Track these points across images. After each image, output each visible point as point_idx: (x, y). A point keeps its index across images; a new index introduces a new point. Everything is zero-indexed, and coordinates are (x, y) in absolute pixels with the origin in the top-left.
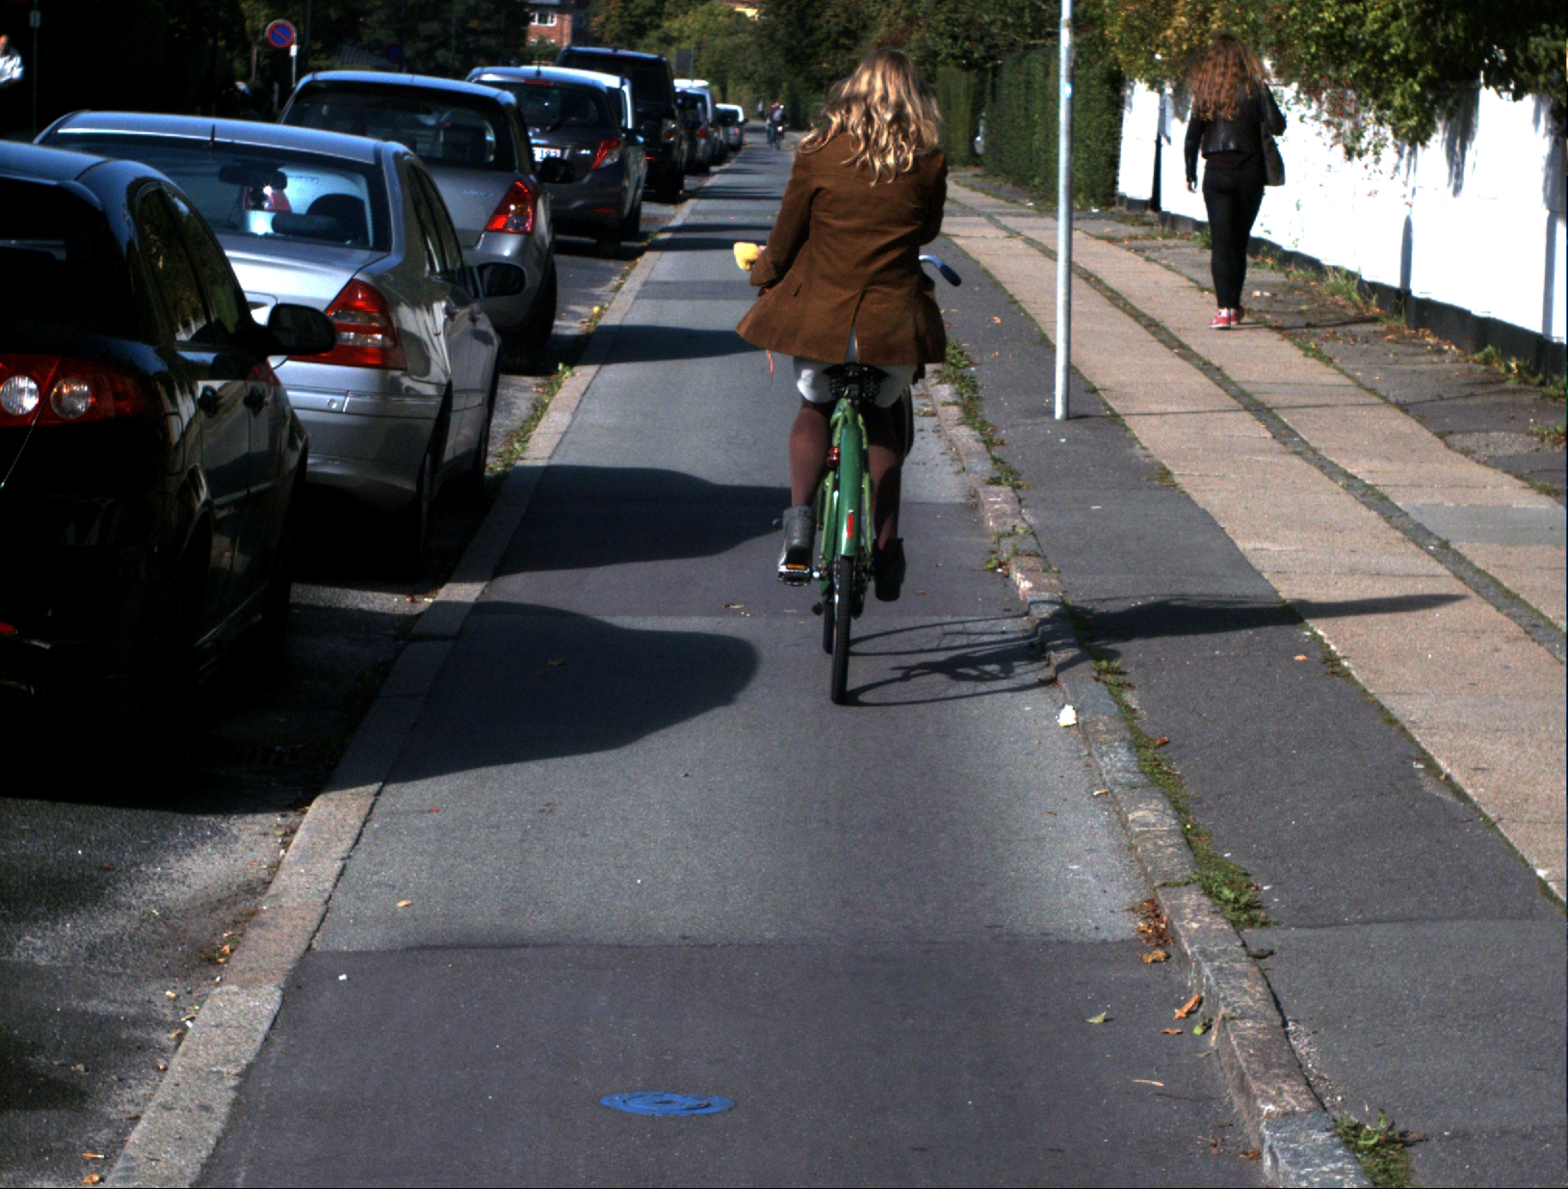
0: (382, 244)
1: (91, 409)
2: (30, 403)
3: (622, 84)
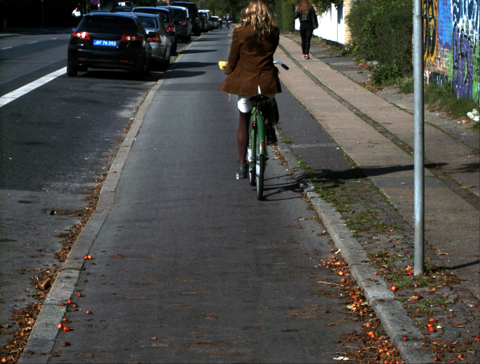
0: (157, 27)
1: (135, 40)
2: (129, 39)
3: (186, 9)
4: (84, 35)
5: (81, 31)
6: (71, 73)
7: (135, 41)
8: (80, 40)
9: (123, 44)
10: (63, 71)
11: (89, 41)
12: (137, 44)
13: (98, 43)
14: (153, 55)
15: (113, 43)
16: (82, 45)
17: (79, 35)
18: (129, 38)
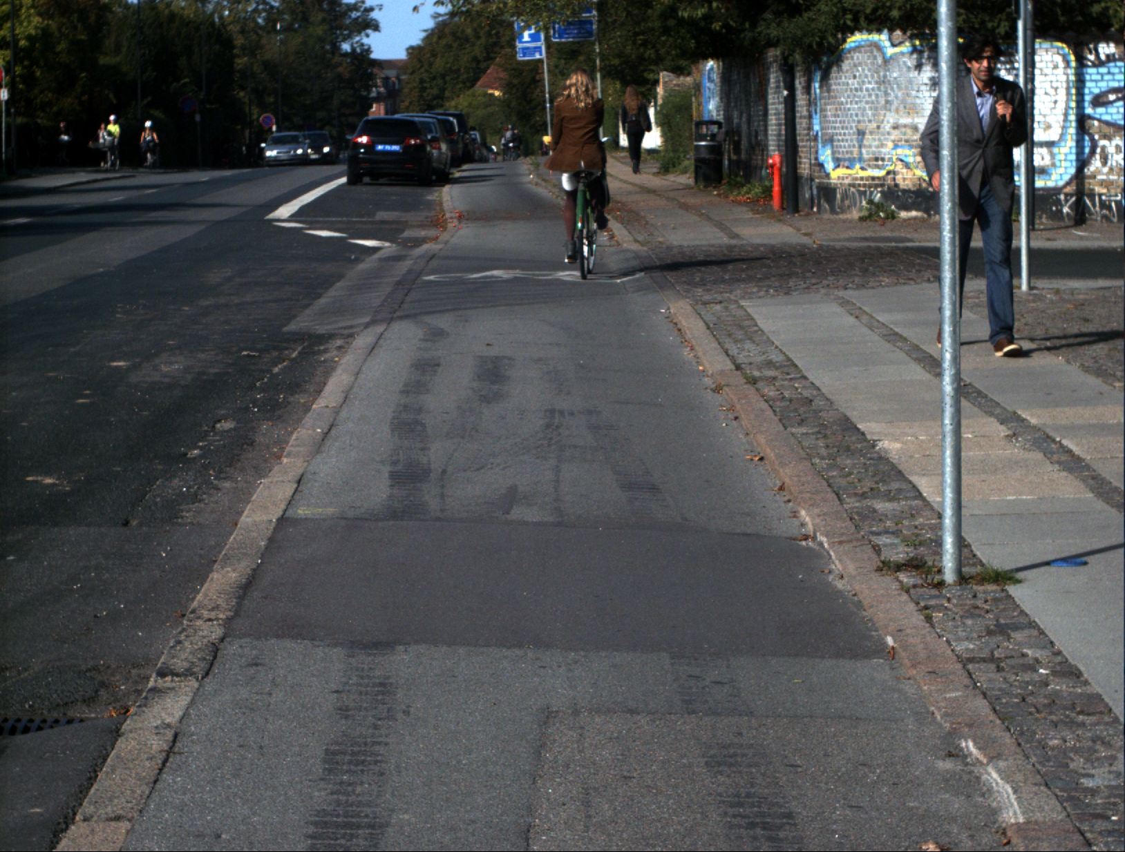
4: (364, 139)
5: (361, 136)
6: (350, 182)
7: (419, 145)
8: (362, 145)
9: (407, 148)
10: (344, 180)
11: (370, 147)
12: (420, 148)
13: (380, 147)
14: (435, 164)
15: (396, 148)
16: (362, 150)
17: (360, 140)
18: (413, 142)
